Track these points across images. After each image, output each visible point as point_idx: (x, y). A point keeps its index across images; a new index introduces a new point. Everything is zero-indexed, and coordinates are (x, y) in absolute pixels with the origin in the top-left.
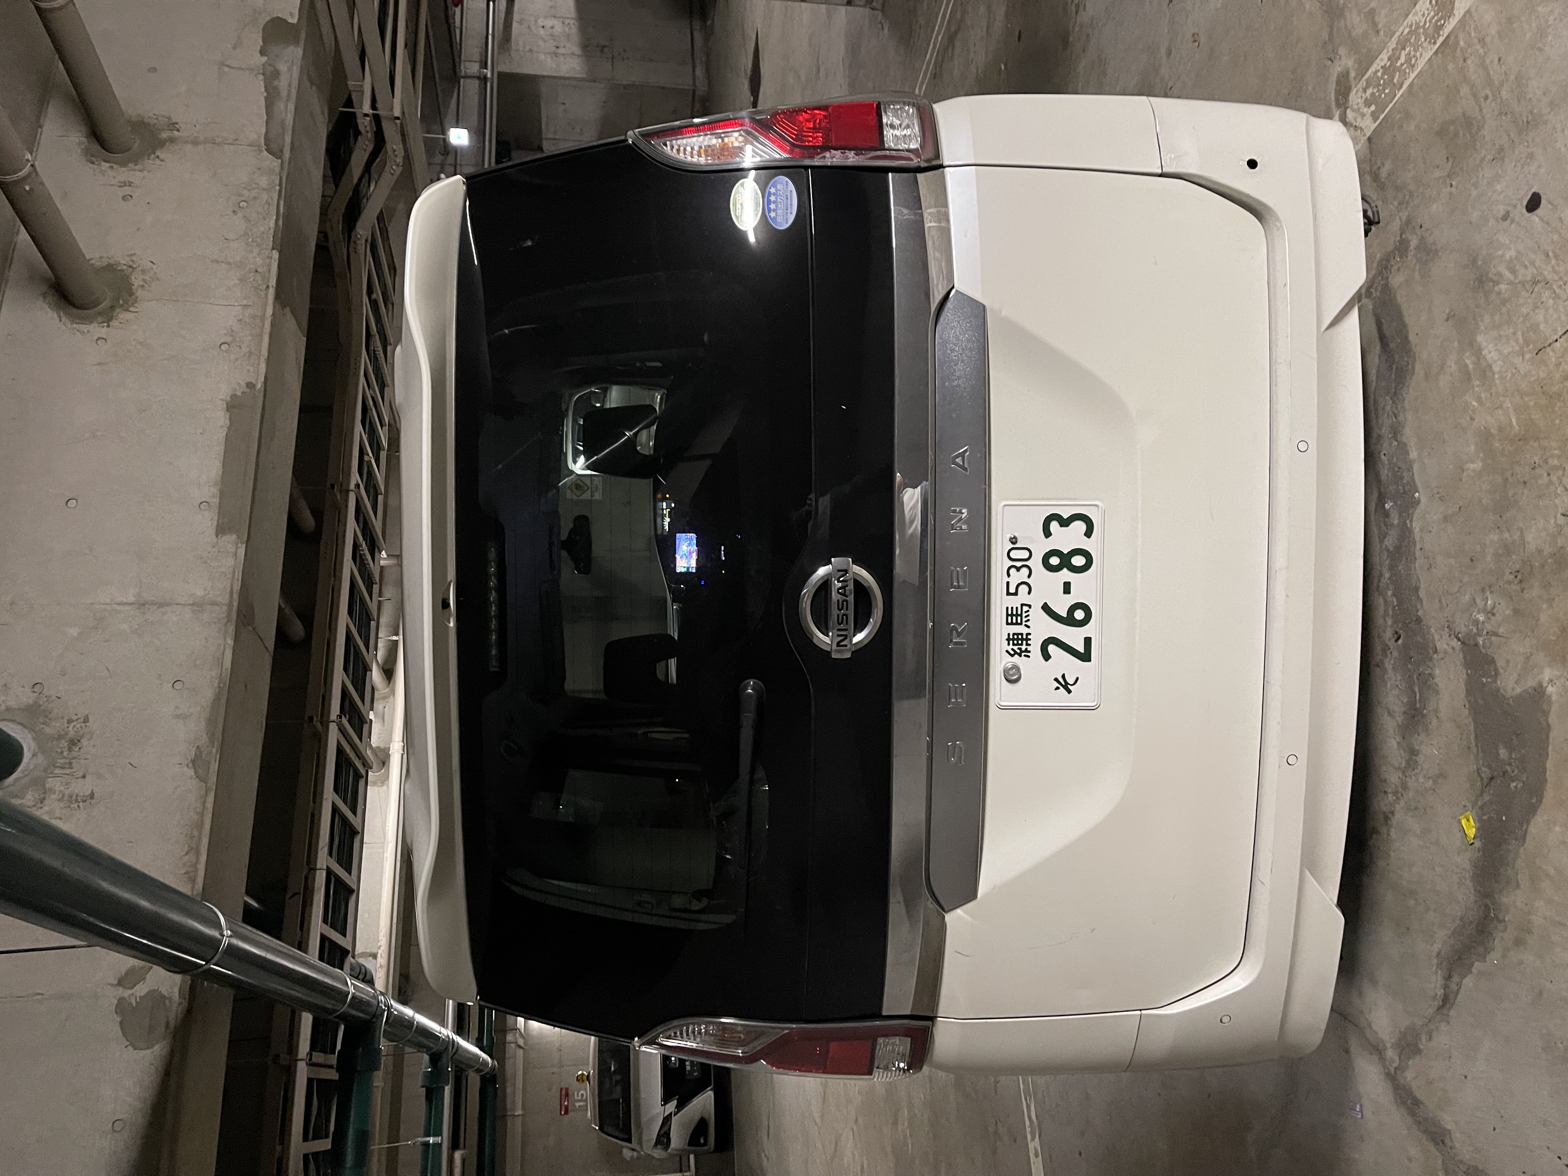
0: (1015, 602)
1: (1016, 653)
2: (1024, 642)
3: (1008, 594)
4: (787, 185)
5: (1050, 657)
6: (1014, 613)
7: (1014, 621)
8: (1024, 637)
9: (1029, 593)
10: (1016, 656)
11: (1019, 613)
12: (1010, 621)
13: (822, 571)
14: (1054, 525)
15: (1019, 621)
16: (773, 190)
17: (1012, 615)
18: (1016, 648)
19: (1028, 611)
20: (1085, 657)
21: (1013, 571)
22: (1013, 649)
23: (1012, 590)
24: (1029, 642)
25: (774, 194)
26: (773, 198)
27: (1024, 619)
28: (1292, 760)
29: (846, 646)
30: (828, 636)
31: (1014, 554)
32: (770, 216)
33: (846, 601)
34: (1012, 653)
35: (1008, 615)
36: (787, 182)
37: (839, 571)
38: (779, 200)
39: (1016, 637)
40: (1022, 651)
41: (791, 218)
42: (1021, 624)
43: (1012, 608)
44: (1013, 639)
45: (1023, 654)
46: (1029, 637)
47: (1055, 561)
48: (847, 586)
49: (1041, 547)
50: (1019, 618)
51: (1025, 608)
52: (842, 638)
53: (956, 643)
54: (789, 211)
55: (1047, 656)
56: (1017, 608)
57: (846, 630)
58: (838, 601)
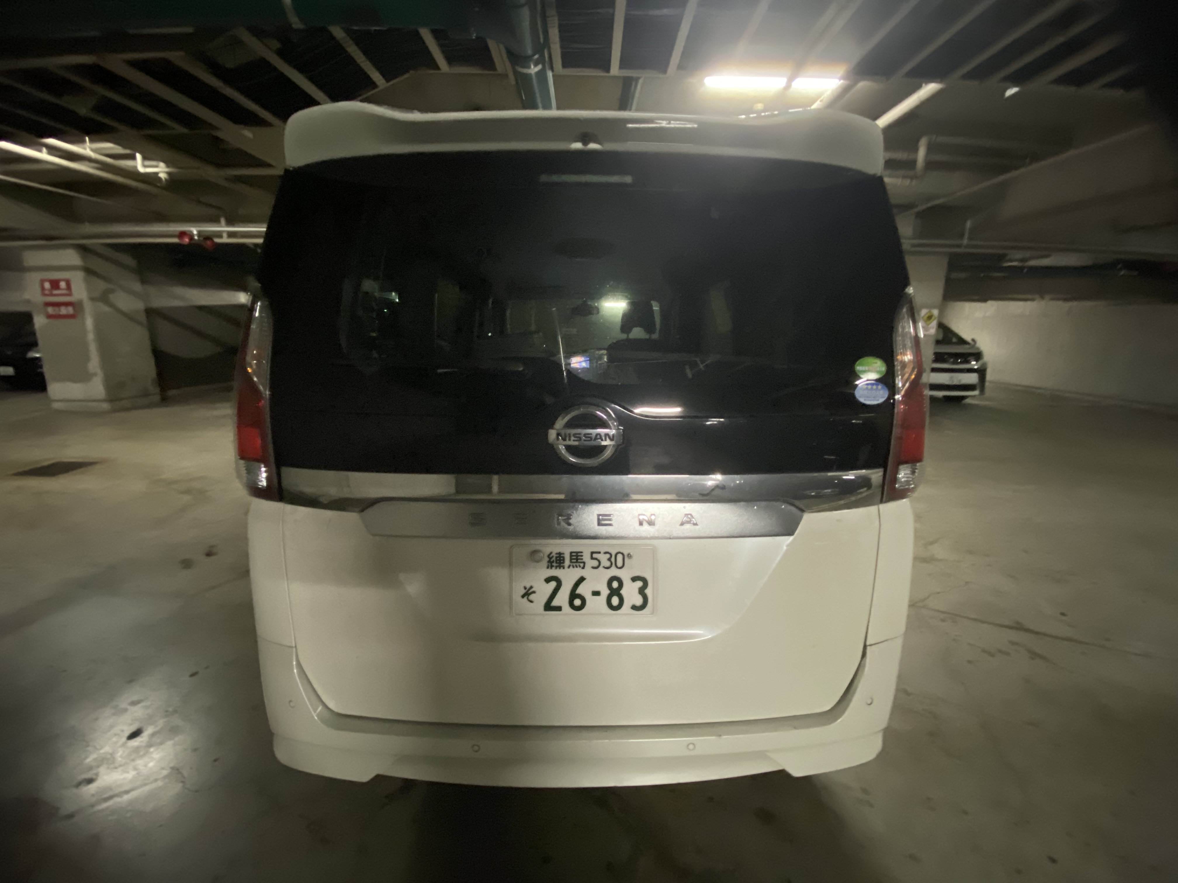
0: (586, 558)
1: (551, 559)
2: (557, 565)
3: (592, 553)
4: (883, 397)
5: (547, 583)
6: (579, 557)
7: (573, 557)
9: (594, 568)
10: (548, 559)
11: (579, 561)
12: (573, 554)
14: (639, 584)
15: (573, 561)
16: (880, 387)
18: (554, 559)
19: (580, 567)
20: (549, 607)
21: (608, 556)
22: (553, 557)
23: (595, 556)
24: (558, 568)
25: (877, 388)
26: (875, 387)
27: (574, 564)
28: (476, 748)
29: (558, 440)
30: (565, 426)
31: (620, 557)
33: (591, 440)
34: (551, 556)
35: (577, 553)
38: (873, 391)
39: (562, 559)
41: (862, 400)
42: (571, 562)
43: (582, 556)
44: (560, 557)
45: (550, 564)
46: (562, 568)
47: (615, 585)
48: (602, 440)
49: (625, 575)
50: (575, 561)
51: (582, 565)
52: (563, 436)
53: (558, 519)
54: (866, 399)
55: (548, 581)
56: (582, 559)
57: (570, 440)
58: (591, 434)
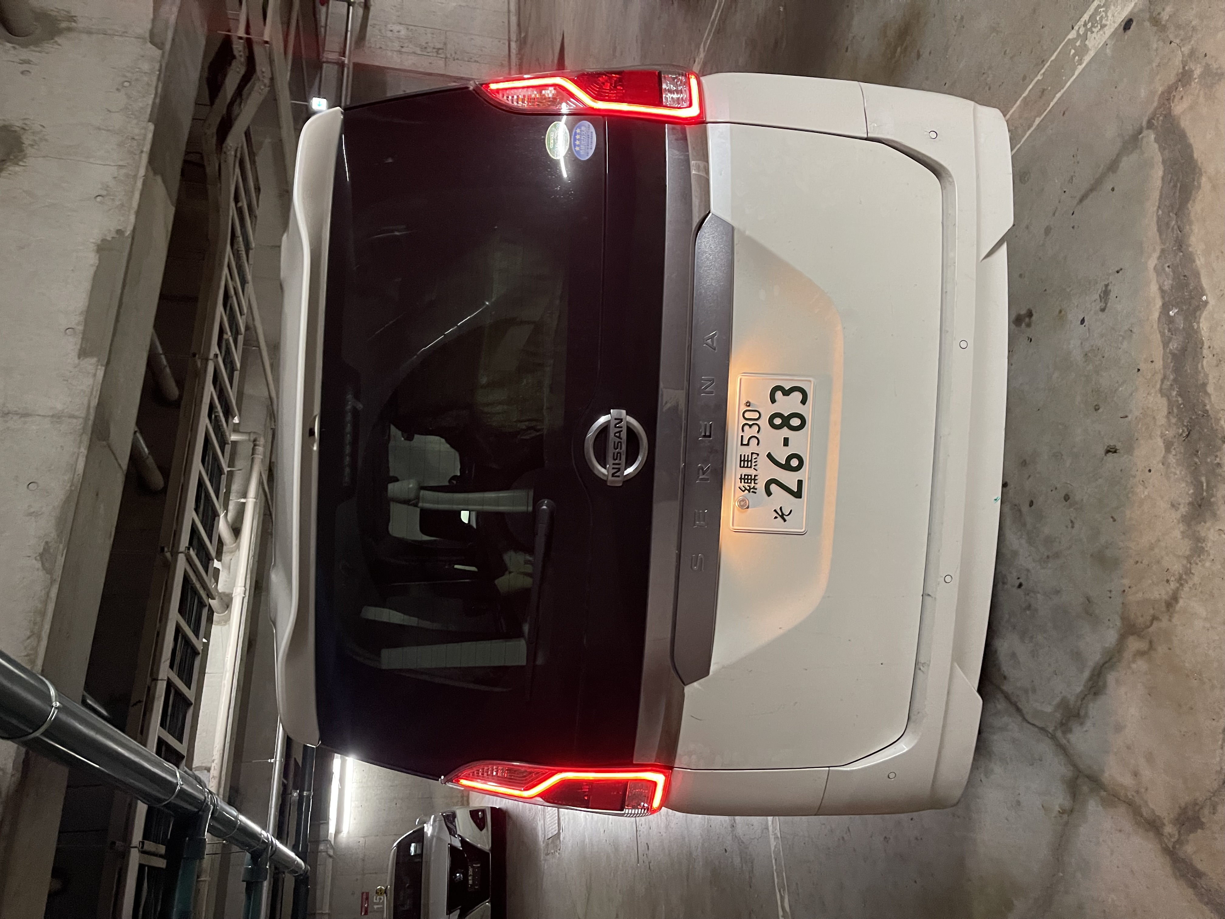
0: (746, 451)
1: (746, 489)
2: (753, 481)
3: (742, 444)
4: (589, 127)
5: (771, 494)
6: (746, 459)
7: (746, 465)
8: (753, 478)
9: (758, 444)
10: (746, 491)
11: (750, 459)
12: (742, 465)
13: (603, 419)
14: (779, 395)
15: (749, 465)
16: (578, 131)
17: (744, 461)
18: (747, 485)
20: (798, 494)
21: (746, 428)
22: (744, 487)
23: (745, 442)
24: (756, 482)
25: (579, 134)
26: (577, 137)
27: (754, 464)
28: (948, 579)
29: (619, 476)
30: (605, 468)
31: (747, 415)
32: (575, 150)
33: (621, 442)
34: (744, 489)
35: (741, 461)
36: (589, 125)
37: (616, 419)
38: (582, 138)
39: (746, 477)
40: (750, 489)
41: (591, 152)
42: (751, 467)
43: (744, 455)
44: (744, 479)
45: (752, 490)
46: (756, 478)
47: (778, 421)
48: (621, 431)
49: (768, 410)
50: (750, 463)
51: (755, 456)
52: (615, 470)
53: (702, 479)
54: (590, 147)
55: (769, 493)
56: (748, 455)
57: (619, 464)
58: (615, 442)
